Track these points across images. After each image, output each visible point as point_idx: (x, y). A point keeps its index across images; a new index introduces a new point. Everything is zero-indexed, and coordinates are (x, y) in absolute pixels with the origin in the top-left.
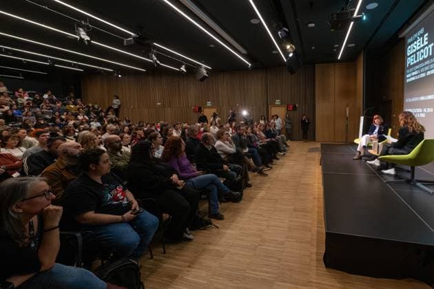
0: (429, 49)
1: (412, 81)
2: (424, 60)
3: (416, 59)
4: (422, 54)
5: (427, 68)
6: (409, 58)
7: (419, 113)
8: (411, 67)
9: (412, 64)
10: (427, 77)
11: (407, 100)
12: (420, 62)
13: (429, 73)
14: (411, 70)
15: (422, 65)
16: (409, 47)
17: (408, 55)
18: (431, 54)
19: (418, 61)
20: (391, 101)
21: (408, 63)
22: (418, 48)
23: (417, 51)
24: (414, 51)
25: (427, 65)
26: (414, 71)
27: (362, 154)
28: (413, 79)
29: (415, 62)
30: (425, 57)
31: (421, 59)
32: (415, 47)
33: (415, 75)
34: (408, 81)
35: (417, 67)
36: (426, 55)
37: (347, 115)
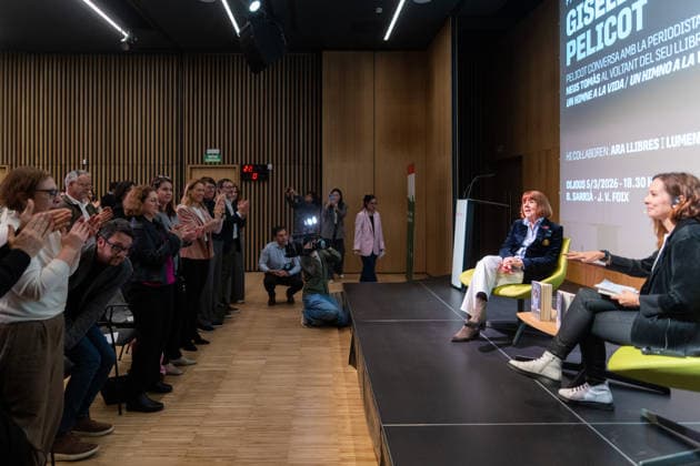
0: (634, 13)
1: (584, 104)
2: (620, 45)
3: (594, 43)
4: (613, 29)
5: (628, 67)
6: (570, 44)
7: (611, 191)
8: (576, 64)
9: (581, 57)
10: (629, 90)
11: (570, 156)
12: (607, 51)
13: (635, 79)
14: (580, 72)
15: (613, 58)
16: (572, 13)
17: (569, 33)
18: (639, 27)
19: (600, 46)
20: (521, 157)
21: (569, 55)
22: (600, 13)
23: (596, 22)
24: (588, 21)
25: (629, 58)
26: (588, 76)
28: (587, 96)
29: (591, 51)
30: (623, 35)
31: (609, 42)
32: (588, 10)
33: (591, 88)
34: (570, 102)
35: (597, 65)
36: (624, 29)
37: (409, 196)
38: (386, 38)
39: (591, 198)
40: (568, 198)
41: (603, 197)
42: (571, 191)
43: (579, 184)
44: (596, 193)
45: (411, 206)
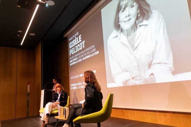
0: (83, 44)
1: (74, 65)
2: (80, 51)
3: (75, 51)
4: (79, 47)
5: (82, 56)
6: (70, 50)
7: (80, 85)
8: (72, 55)
9: (73, 53)
10: (83, 61)
11: (72, 78)
12: (78, 52)
13: (84, 59)
15: (79, 54)
16: (70, 43)
17: (70, 48)
18: (84, 47)
19: (76, 51)
21: (70, 53)
22: (76, 44)
23: (75, 45)
24: (74, 45)
25: (82, 54)
26: (74, 58)
27: (46, 123)
28: (74, 63)
29: (75, 52)
30: (81, 49)
31: (78, 50)
32: (74, 43)
33: (75, 61)
34: (71, 64)
35: (76, 55)
36: (81, 47)
37: (28, 92)
38: (21, 44)
39: (76, 88)
40: (72, 89)
41: (79, 87)
42: (72, 87)
43: (74, 85)
44: (77, 86)
45: (28, 95)
